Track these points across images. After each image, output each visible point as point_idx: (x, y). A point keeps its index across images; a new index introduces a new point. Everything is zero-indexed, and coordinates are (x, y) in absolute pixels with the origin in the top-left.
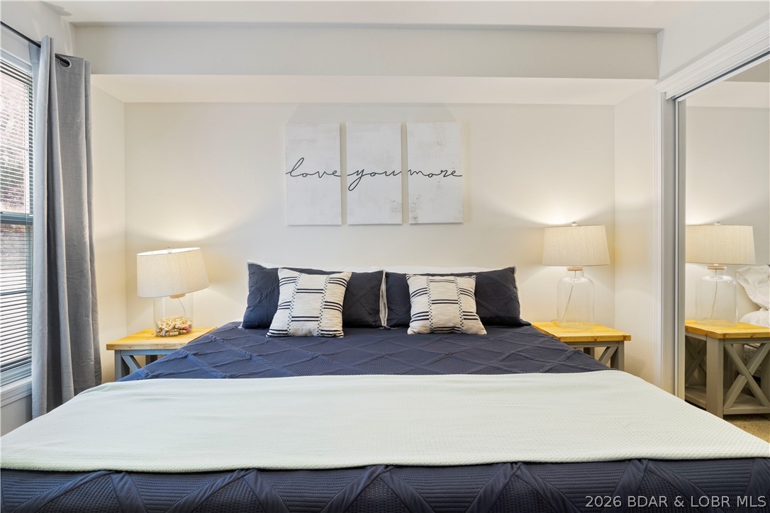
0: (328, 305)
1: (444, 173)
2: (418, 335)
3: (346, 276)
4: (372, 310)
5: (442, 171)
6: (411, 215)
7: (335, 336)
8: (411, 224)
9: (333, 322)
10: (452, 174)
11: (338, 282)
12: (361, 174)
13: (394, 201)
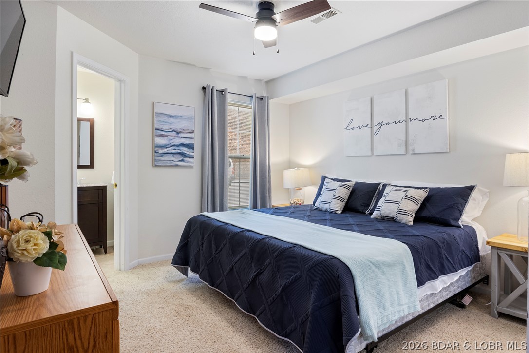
0: (336, 197)
1: (433, 118)
2: (376, 219)
3: (351, 184)
4: (364, 204)
5: (432, 117)
6: (410, 148)
7: (336, 213)
8: (412, 154)
9: (337, 206)
10: (439, 117)
11: (347, 187)
12: (381, 124)
13: (400, 140)
